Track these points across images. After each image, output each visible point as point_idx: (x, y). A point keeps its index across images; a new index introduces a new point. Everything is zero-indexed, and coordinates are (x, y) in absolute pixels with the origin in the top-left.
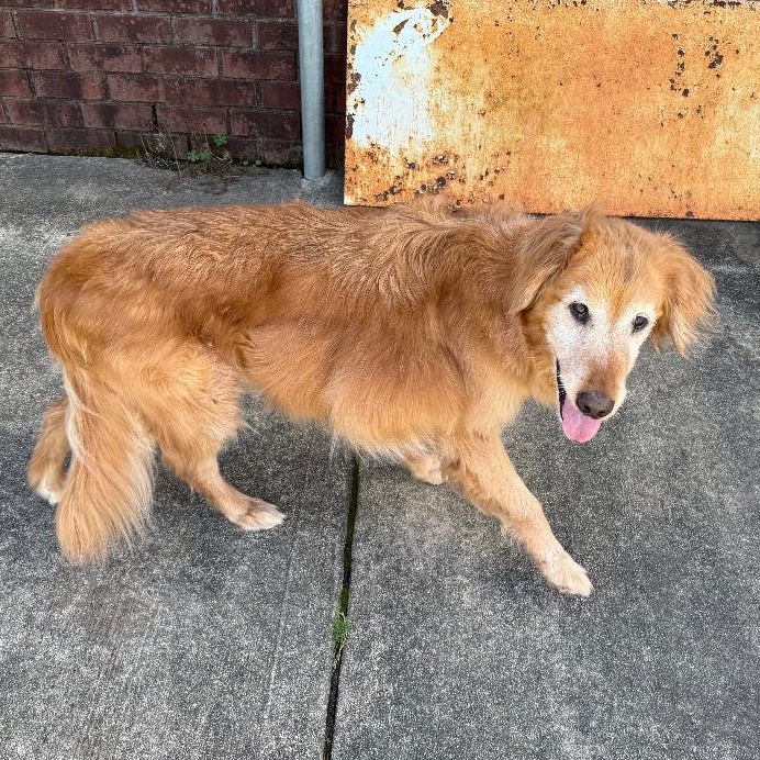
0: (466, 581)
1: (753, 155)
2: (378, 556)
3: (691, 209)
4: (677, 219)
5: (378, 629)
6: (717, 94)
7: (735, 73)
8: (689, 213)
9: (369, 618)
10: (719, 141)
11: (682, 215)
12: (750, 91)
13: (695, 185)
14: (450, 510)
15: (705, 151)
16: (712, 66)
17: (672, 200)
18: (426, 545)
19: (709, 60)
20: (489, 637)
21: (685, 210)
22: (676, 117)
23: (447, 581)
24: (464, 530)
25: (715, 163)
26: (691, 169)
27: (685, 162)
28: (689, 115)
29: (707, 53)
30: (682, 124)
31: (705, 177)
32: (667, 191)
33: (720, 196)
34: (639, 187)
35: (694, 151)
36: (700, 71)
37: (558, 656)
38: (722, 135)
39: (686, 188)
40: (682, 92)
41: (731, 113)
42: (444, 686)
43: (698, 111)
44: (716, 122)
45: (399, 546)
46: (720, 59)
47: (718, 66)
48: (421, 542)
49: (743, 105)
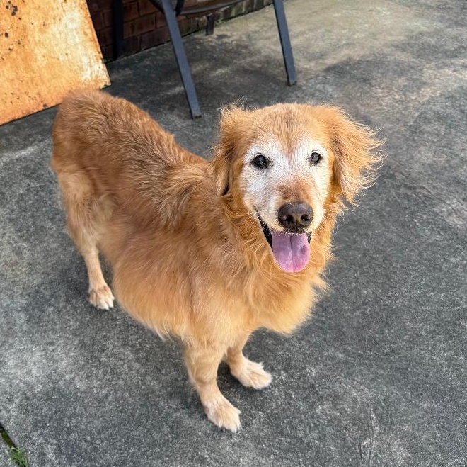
0: (72, 375)
1: (61, 59)
2: (9, 400)
3: (45, 102)
4: (40, 111)
5: (41, 440)
6: (24, 29)
7: (28, 14)
8: (45, 105)
9: (31, 439)
10: (39, 57)
11: (41, 108)
12: (42, 21)
13: (39, 87)
14: (33, 342)
15: (35, 66)
16: (14, 14)
17: (31, 101)
18: (34, 372)
19: (11, 10)
20: (107, 396)
21: (42, 105)
22: (9, 51)
23: (61, 383)
24: (51, 348)
25: (43, 70)
26: (32, 79)
27: (27, 76)
28: (15, 47)
29: (7, 7)
30: (13, 54)
31: (42, 81)
32: (26, 97)
33: (57, 89)
34: (9, 100)
35: (28, 68)
36: (8, 19)
37: (148, 378)
38: (39, 53)
39: (36, 91)
40: (4, 35)
41: (37, 39)
42: (102, 442)
43: (19, 43)
44: (32, 46)
45: (18, 385)
46: (16, 9)
47: (17, 13)
48: (29, 373)
49: (42, 31)
